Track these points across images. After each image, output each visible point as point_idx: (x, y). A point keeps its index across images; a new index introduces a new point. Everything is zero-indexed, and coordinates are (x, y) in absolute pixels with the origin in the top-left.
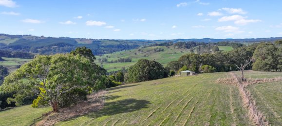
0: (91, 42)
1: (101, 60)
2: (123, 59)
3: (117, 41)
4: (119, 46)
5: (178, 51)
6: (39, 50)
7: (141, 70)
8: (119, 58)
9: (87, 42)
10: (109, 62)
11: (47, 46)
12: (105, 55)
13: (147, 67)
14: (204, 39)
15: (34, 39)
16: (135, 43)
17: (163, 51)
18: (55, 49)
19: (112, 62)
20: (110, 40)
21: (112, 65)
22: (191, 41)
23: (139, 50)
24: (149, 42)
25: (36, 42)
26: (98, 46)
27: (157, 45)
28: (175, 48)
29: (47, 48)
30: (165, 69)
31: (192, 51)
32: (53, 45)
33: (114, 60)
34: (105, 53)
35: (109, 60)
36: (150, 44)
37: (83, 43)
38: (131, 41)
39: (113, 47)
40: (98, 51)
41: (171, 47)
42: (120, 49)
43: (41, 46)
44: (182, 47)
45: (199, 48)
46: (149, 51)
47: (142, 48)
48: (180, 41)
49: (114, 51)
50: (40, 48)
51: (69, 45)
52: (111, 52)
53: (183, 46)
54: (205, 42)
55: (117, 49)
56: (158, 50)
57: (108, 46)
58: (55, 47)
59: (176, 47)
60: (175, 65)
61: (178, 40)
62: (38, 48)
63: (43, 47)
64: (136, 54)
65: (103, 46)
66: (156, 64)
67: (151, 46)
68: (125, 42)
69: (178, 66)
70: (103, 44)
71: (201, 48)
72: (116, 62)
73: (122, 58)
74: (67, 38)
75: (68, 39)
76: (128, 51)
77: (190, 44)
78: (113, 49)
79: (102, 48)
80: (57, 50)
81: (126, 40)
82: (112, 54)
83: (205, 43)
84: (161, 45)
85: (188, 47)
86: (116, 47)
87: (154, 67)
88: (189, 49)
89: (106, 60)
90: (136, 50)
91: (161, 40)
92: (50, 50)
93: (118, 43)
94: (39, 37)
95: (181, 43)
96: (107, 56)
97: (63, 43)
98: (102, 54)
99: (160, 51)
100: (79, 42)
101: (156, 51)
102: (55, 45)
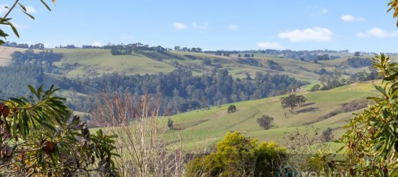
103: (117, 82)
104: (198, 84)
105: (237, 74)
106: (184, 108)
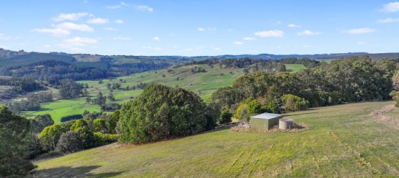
0: (98, 60)
1: (112, 86)
2: (145, 85)
3: (137, 58)
4: (140, 66)
5: (227, 72)
6: (14, 71)
7: (149, 113)
8: (139, 83)
9: (91, 60)
10: (124, 89)
11: (27, 66)
12: (119, 78)
13: (165, 105)
14: (260, 55)
15: (8, 54)
16: (164, 60)
17: (204, 71)
18: (40, 69)
19: (128, 89)
20: (126, 57)
21: (127, 94)
22: (244, 57)
23: (170, 71)
24: (184, 59)
25: (11, 59)
26: (109, 65)
27: (195, 63)
28: (221, 67)
29: (26, 69)
30: (209, 109)
31: (247, 71)
32: (37, 65)
33: (131, 85)
34: (118, 76)
35: (124, 86)
36: (186, 62)
37: (85, 60)
38: (158, 58)
39: (131, 67)
40: (108, 73)
41: (217, 66)
42: (142, 69)
43: (18, 65)
44: (231, 66)
45: (257, 68)
46: (184, 72)
47: (174, 68)
48: (228, 58)
49: (132, 73)
50: (15, 69)
51: (62, 63)
52: (128, 74)
53: (233, 64)
54: (264, 59)
55: (137, 69)
56: (197, 69)
57: (123, 65)
58: (40, 67)
59: (224, 66)
60: (229, 95)
61: (224, 56)
62: (12, 68)
63: (20, 67)
64: (164, 76)
65: (115, 66)
66: (187, 96)
67: (187, 64)
68: (149, 60)
69: (233, 97)
70: (116, 63)
71: (260, 66)
72: (134, 88)
73: (143, 82)
74: (62, 53)
75: (63, 55)
76: (152, 73)
77: (243, 62)
78: (131, 69)
79: (115, 68)
80: (43, 71)
81: (151, 57)
82: (130, 77)
83: (264, 61)
84: (201, 63)
85: (239, 66)
86: (135, 67)
87: (181, 104)
88: (242, 69)
89: (118, 87)
90: (165, 71)
91: (201, 57)
92: (31, 72)
93: (139, 61)
94: (17, 53)
95: (230, 60)
96: (121, 80)
97: (54, 61)
98: (114, 76)
99: (199, 71)
100: (80, 60)
101: (193, 71)
102: (40, 64)
103: (127, 65)
104: (147, 65)
105: (156, 63)
106: (144, 71)
